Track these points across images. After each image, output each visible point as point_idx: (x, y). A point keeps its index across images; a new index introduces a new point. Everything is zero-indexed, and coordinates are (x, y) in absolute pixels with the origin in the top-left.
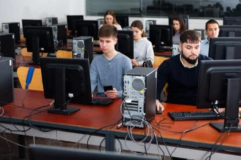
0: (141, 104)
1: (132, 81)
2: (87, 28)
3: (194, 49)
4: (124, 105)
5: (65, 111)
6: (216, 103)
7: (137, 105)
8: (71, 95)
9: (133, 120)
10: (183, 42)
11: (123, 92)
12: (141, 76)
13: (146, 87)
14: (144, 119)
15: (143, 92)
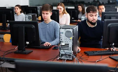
0: (71, 45)
1: (65, 32)
2: (31, 11)
3: (94, 16)
4: (60, 47)
5: (24, 52)
6: (113, 44)
7: (68, 46)
8: (28, 43)
9: (66, 55)
10: (88, 13)
11: (60, 39)
12: (70, 29)
13: (73, 35)
14: (72, 54)
15: (71, 38)
